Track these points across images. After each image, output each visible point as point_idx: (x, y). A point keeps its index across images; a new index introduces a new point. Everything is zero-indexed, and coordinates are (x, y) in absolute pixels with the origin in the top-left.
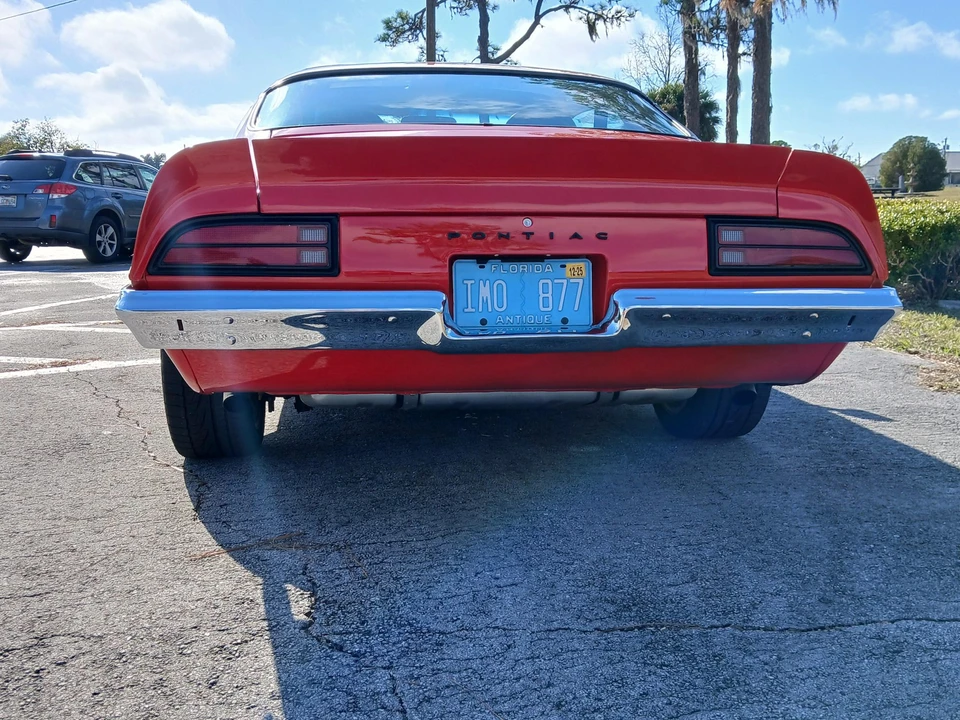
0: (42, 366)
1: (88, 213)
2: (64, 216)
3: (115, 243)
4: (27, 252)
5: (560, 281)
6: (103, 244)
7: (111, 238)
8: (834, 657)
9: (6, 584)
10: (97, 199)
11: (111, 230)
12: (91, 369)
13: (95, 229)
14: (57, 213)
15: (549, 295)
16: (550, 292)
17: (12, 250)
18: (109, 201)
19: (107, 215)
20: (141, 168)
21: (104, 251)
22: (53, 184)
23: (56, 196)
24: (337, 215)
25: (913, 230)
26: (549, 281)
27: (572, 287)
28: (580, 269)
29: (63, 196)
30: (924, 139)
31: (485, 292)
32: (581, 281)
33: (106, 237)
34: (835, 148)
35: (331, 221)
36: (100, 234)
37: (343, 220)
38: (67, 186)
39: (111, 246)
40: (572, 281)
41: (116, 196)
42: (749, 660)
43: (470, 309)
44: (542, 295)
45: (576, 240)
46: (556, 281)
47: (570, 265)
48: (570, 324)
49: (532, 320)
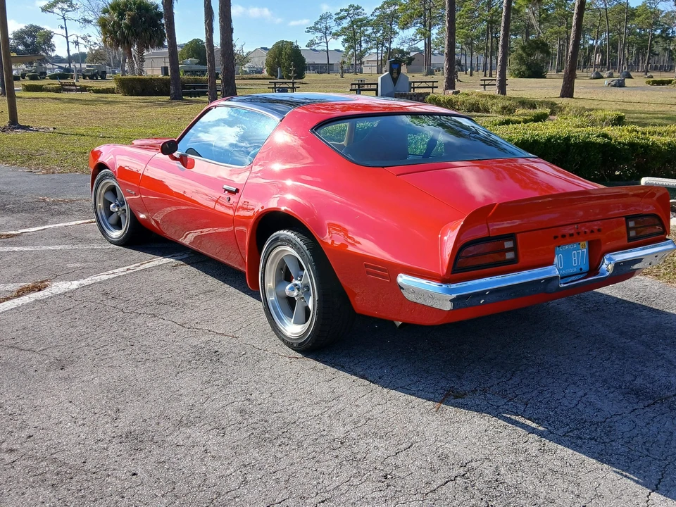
5: (579, 251)
15: (576, 260)
16: (576, 257)
24: (515, 234)
26: (575, 252)
27: (583, 253)
28: (584, 245)
32: (585, 250)
40: (582, 250)
45: (592, 233)
47: (581, 243)
48: (583, 271)
49: (571, 271)
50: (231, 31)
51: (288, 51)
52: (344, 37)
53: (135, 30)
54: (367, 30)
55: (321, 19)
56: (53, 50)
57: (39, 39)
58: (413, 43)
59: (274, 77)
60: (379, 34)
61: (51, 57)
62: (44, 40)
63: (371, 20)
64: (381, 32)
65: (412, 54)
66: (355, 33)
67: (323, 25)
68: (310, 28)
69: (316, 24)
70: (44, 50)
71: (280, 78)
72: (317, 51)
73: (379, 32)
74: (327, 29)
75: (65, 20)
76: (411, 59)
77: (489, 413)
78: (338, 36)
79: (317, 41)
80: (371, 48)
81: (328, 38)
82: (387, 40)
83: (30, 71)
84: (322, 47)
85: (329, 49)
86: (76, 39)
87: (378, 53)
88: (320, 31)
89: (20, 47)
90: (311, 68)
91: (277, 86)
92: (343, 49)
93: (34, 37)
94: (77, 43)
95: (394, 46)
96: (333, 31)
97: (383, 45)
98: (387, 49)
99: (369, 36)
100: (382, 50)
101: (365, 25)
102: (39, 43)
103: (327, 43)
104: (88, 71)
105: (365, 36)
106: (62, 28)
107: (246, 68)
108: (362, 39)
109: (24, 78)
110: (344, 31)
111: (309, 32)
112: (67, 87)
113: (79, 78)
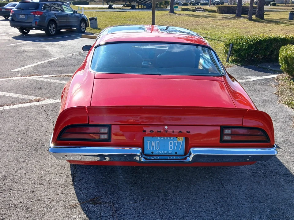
0: (32, 101)
1: (47, 20)
2: (39, 21)
3: (55, 30)
4: (29, 31)
5: (176, 142)
6: (51, 30)
7: (54, 28)
9: (21, 215)
10: (49, 16)
11: (54, 26)
12: (46, 103)
13: (49, 25)
14: (37, 21)
15: (172, 146)
16: (172, 145)
17: (24, 31)
18: (53, 16)
19: (52, 21)
20: (63, 5)
21: (52, 32)
22: (36, 11)
23: (37, 16)
24: (111, 125)
27: (179, 144)
29: (39, 15)
31: (153, 144)
32: (182, 142)
33: (52, 28)
35: (109, 126)
36: (50, 27)
38: (40, 12)
39: (54, 30)
40: (179, 142)
41: (55, 14)
43: (149, 149)
44: (170, 145)
46: (174, 142)
48: (178, 154)
49: (166, 152)
83: (193, 2)
104: (216, 2)
112: (198, 9)
113: (212, 5)
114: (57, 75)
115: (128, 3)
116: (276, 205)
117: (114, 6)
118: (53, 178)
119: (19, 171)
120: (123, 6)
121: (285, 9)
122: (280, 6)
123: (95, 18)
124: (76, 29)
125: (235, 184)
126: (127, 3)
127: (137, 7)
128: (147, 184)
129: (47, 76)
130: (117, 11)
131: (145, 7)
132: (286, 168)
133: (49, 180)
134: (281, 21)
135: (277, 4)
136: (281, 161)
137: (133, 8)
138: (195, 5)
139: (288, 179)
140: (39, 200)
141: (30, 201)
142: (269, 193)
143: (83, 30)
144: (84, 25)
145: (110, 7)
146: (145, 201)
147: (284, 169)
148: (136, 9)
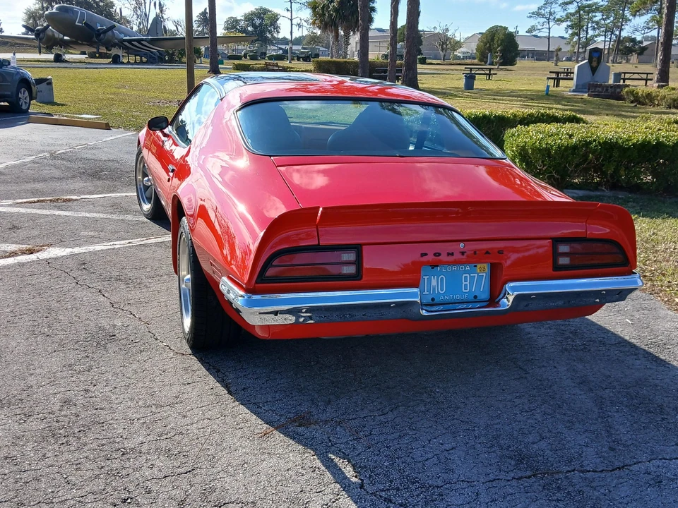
0: (14, 254)
5: (474, 275)
8: (633, 488)
15: (468, 285)
16: (468, 281)
24: (361, 245)
25: (554, 148)
26: (468, 275)
27: (480, 278)
28: (484, 268)
30: (506, 28)
31: (434, 282)
32: (484, 275)
34: (447, 30)
35: (357, 248)
37: (364, 247)
40: (480, 274)
42: (597, 494)
43: (426, 293)
44: (464, 283)
45: (487, 255)
46: (471, 275)
47: (479, 266)
48: (478, 299)
49: (458, 297)
50: (418, 14)
51: (501, 36)
52: (569, 23)
53: (343, 14)
54: (595, 16)
55: (545, 4)
56: (278, 32)
57: (266, 21)
58: (646, 31)
59: (483, 63)
60: (609, 21)
61: (274, 38)
62: (271, 22)
63: (602, 6)
64: (612, 18)
65: (645, 44)
66: (580, 19)
67: (547, 10)
68: (533, 13)
69: (539, 9)
70: (270, 32)
71: (489, 65)
72: (539, 37)
73: (608, 18)
74: (551, 14)
75: (291, 3)
76: (643, 49)
77: (315, 451)
78: (562, 21)
79: (539, 27)
80: (599, 35)
81: (551, 24)
82: (618, 27)
83: (252, 51)
84: (544, 33)
85: (551, 36)
86: (299, 22)
87: (605, 41)
88: (543, 16)
89: (249, 29)
90: (530, 55)
91: (492, 72)
92: (567, 36)
93: (263, 19)
94: (299, 25)
95: (624, 34)
96: (558, 17)
97: (612, 33)
98: (616, 37)
99: (597, 23)
100: (610, 39)
101: (593, 11)
102: (266, 25)
103: (549, 29)
104: (302, 53)
105: (593, 22)
106: (288, 10)
107: (458, 53)
108: (590, 25)
109: (246, 58)
110: (568, 17)
111: (531, 17)
112: (271, 68)
113: (293, 59)
114: (36, 199)
115: (103, 50)
116: (631, 389)
117: (67, 57)
118: (183, 393)
119: (92, 388)
120: (87, 56)
121: (447, 70)
122: (434, 64)
123: (46, 80)
124: (6, 104)
125: (543, 366)
126: (100, 51)
127: (125, 60)
128: (385, 382)
129: (10, 202)
130: (78, 68)
131: (144, 59)
132: (612, 333)
133: (177, 397)
134: (452, 92)
135: (428, 61)
136: (599, 323)
137: (116, 60)
138: (257, 60)
139: (627, 349)
140: (181, 433)
141: (162, 438)
142: (608, 373)
143: (24, 107)
144: (27, 94)
145: (58, 59)
146: (401, 409)
147: (609, 334)
148: (123, 63)
